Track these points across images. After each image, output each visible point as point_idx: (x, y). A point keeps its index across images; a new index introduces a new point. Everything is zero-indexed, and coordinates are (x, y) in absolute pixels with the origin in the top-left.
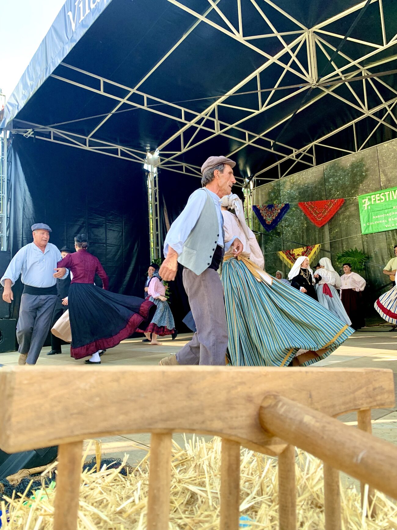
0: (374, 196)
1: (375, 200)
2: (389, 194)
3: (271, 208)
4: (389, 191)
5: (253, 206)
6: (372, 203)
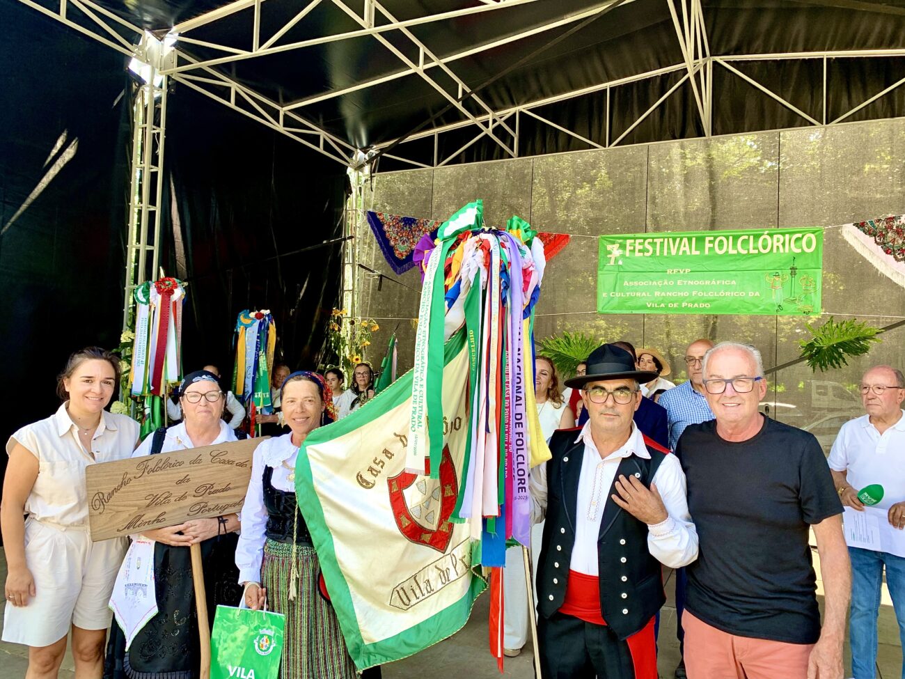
0: (632, 241)
1: (634, 251)
2: (662, 244)
3: (410, 225)
4: (664, 238)
5: (369, 212)
6: (628, 254)
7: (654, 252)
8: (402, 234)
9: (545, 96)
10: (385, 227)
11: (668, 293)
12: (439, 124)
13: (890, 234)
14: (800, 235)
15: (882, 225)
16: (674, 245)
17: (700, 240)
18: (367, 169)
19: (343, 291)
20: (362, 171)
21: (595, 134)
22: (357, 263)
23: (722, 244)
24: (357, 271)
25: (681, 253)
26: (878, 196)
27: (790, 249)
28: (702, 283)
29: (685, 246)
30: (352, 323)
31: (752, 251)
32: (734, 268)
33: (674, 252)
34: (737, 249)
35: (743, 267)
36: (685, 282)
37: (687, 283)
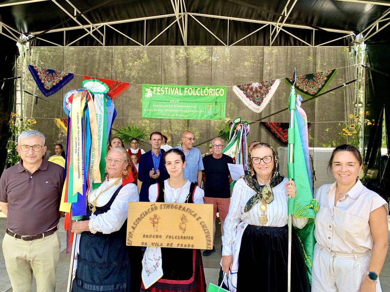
2: (168, 89)
3: (52, 73)
4: (169, 87)
5: (30, 65)
6: (154, 93)
7: (165, 93)
8: (47, 77)
9: (117, 20)
10: (39, 74)
11: (170, 110)
12: (66, 26)
13: (248, 90)
14: (218, 89)
15: (246, 87)
16: (173, 90)
17: (183, 89)
18: (28, 44)
19: (16, 104)
20: (25, 45)
21: (140, 39)
22: (23, 90)
23: (190, 91)
24: (23, 95)
25: (175, 94)
26: (245, 76)
27: (215, 94)
28: (183, 106)
29: (177, 91)
30: (22, 120)
31: (202, 95)
32: (195, 101)
33: (172, 94)
34: (196, 94)
35: (198, 101)
36: (177, 106)
37: (178, 106)
